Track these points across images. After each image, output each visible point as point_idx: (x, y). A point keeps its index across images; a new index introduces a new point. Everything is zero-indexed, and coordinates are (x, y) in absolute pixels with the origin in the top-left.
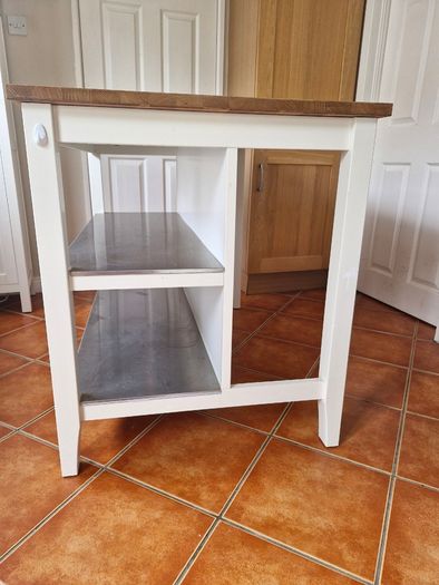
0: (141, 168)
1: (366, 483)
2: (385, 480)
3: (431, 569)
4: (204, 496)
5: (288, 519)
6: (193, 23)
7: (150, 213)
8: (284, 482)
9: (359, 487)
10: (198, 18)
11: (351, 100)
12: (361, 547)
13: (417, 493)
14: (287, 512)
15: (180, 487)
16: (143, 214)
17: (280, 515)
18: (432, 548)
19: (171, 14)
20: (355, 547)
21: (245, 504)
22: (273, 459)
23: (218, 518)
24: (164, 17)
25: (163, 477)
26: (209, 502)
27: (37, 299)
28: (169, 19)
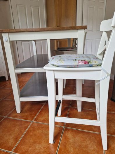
0: (29, 44)
6: (38, 9)
7: (43, 55)
10: (39, 8)
11: (75, 26)
16: (42, 55)
22: (72, 112)
27: (9, 77)
28: (33, 8)
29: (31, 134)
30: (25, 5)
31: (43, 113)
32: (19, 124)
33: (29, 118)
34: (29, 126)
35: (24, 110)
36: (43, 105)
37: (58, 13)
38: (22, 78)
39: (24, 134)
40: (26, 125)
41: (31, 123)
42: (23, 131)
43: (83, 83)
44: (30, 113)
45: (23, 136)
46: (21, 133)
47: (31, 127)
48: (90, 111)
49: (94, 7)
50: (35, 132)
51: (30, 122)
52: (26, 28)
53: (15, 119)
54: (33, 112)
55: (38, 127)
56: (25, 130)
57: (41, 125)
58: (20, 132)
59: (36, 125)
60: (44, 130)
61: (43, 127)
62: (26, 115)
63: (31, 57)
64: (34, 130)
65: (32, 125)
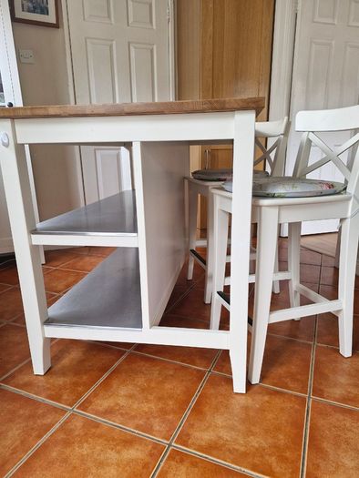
1: (289, 405)
2: (303, 401)
3: (344, 472)
4: (157, 427)
5: (227, 440)
6: (152, 51)
8: (222, 410)
9: (282, 409)
10: (155, 47)
12: (287, 459)
13: (330, 410)
14: (226, 435)
15: (136, 421)
17: (220, 438)
18: (343, 455)
19: (136, 45)
20: (282, 459)
21: (191, 431)
22: (212, 391)
23: (170, 445)
24: (131, 47)
25: (122, 414)
26: (162, 432)
28: (135, 48)
29: (54, 454)
30: (112, 40)
31: (115, 383)
32: (27, 412)
33: (65, 397)
34: (57, 426)
35: (58, 366)
36: (124, 357)
37: (211, 61)
38: (87, 259)
39: (30, 453)
40: (49, 421)
41: (68, 415)
42: (31, 439)
43: (277, 291)
44: (75, 379)
45: (25, 459)
46: (24, 445)
47: (62, 428)
48: (277, 393)
49: (333, 42)
50: (68, 451)
51: (64, 411)
52: (111, 102)
53: (23, 393)
54: (85, 377)
55: (83, 434)
56: (40, 436)
57: (97, 425)
58: (22, 442)
59: (79, 424)
60: (98, 448)
61: (100, 436)
62: (61, 383)
63: (99, 201)
64: (67, 443)
65: (66, 422)
